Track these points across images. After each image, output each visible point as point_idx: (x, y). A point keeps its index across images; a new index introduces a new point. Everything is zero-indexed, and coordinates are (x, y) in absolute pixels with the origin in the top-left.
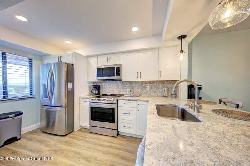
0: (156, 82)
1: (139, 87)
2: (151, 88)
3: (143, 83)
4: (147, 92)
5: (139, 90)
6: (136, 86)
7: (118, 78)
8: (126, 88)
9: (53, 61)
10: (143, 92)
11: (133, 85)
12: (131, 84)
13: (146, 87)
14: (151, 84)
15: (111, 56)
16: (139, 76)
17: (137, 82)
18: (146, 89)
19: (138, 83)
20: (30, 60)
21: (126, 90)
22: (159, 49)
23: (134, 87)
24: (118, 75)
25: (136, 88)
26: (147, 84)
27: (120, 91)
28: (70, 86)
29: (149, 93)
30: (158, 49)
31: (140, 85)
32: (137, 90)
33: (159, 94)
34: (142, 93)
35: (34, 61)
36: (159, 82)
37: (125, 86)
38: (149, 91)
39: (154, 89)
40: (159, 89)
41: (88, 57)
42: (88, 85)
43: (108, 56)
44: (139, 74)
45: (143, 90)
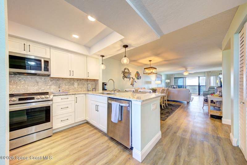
0: (82, 80)
1: (67, 84)
2: (78, 85)
3: (71, 80)
4: (75, 88)
5: (67, 86)
6: (63, 83)
7: (46, 73)
8: (50, 85)
10: (70, 88)
11: (60, 82)
12: (58, 80)
13: (74, 84)
14: (78, 82)
16: (72, 74)
17: (64, 79)
18: (74, 86)
19: (66, 80)
21: (50, 87)
22: (87, 57)
23: (61, 84)
25: (64, 84)
26: (75, 81)
27: (40, 89)
29: (77, 89)
31: (68, 82)
32: (65, 87)
33: (85, 89)
34: (70, 90)
36: (84, 80)
37: (49, 83)
38: (77, 88)
39: (81, 86)
40: (84, 85)
44: (72, 72)
45: (71, 86)
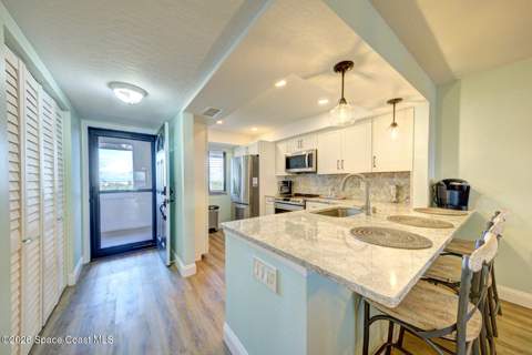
2: (369, 185)
4: (361, 192)
7: (310, 169)
9: (241, 154)
10: (353, 192)
13: (359, 184)
15: (303, 138)
16: (340, 167)
18: (359, 188)
20: (225, 154)
22: (374, 119)
24: (310, 165)
28: (255, 181)
30: (372, 118)
35: (228, 155)
39: (375, 188)
40: (383, 187)
41: (276, 142)
42: (276, 180)
43: (300, 139)
44: (341, 163)
45: (354, 188)
